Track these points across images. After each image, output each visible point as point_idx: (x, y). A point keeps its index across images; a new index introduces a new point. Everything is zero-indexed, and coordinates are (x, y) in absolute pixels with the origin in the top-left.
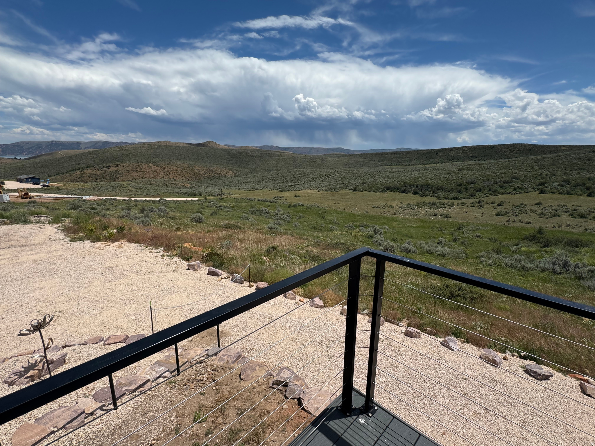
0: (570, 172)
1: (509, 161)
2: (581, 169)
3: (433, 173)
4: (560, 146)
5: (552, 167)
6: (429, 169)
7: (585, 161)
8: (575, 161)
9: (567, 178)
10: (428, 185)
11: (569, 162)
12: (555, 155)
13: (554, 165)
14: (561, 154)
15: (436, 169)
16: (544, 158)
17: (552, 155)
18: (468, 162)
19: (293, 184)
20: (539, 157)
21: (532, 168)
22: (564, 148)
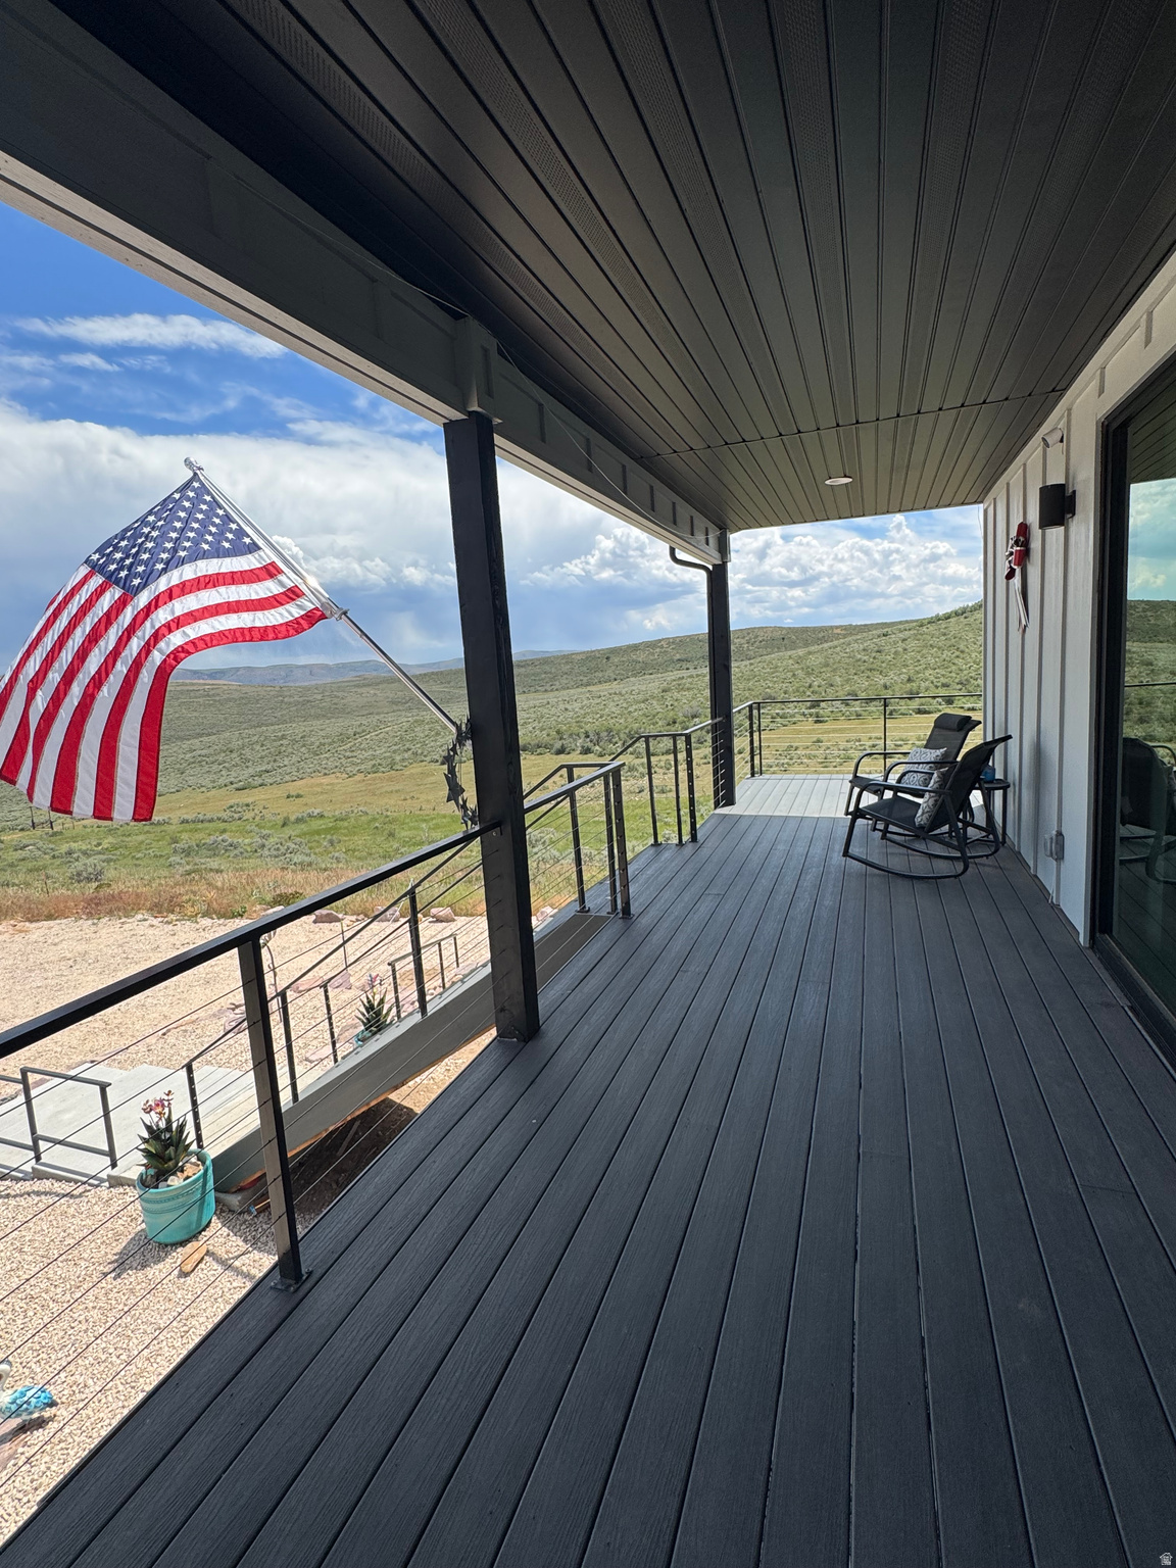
0: (856, 677)
1: (751, 664)
2: (871, 670)
3: (612, 704)
4: (832, 628)
5: (824, 669)
6: (602, 694)
7: (874, 654)
8: (859, 656)
9: (853, 688)
10: (609, 731)
11: (849, 657)
12: (826, 645)
13: (827, 665)
14: (836, 643)
15: (615, 693)
16: (810, 653)
17: (821, 646)
18: (675, 673)
19: (269, 767)
20: (801, 652)
21: (794, 675)
22: (838, 631)
